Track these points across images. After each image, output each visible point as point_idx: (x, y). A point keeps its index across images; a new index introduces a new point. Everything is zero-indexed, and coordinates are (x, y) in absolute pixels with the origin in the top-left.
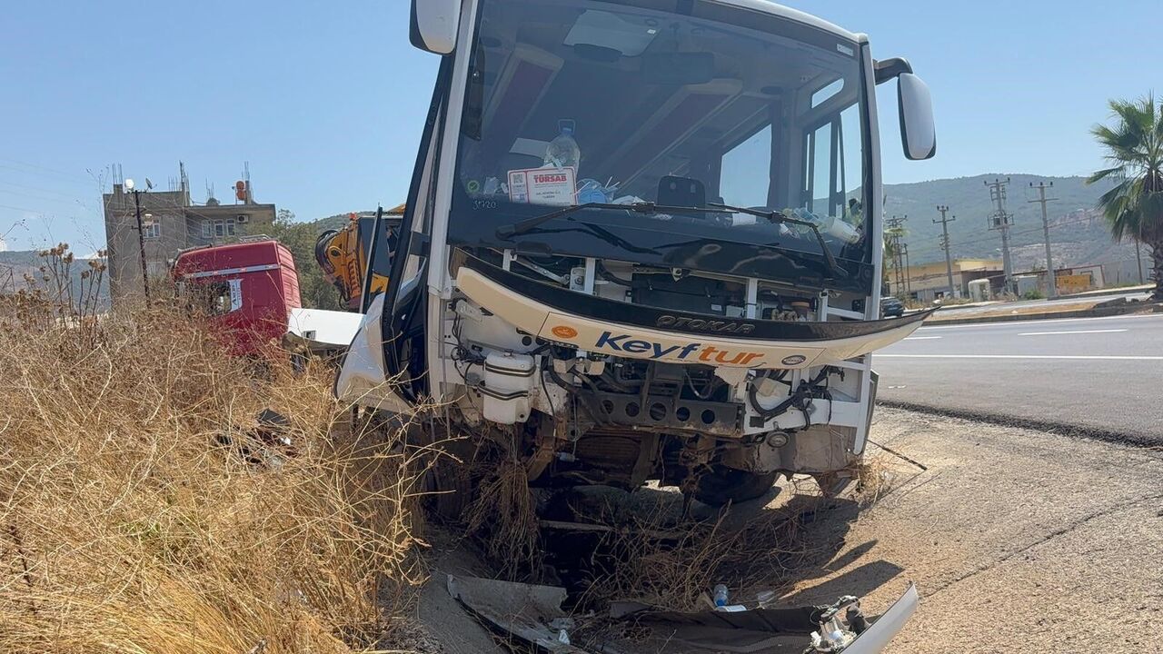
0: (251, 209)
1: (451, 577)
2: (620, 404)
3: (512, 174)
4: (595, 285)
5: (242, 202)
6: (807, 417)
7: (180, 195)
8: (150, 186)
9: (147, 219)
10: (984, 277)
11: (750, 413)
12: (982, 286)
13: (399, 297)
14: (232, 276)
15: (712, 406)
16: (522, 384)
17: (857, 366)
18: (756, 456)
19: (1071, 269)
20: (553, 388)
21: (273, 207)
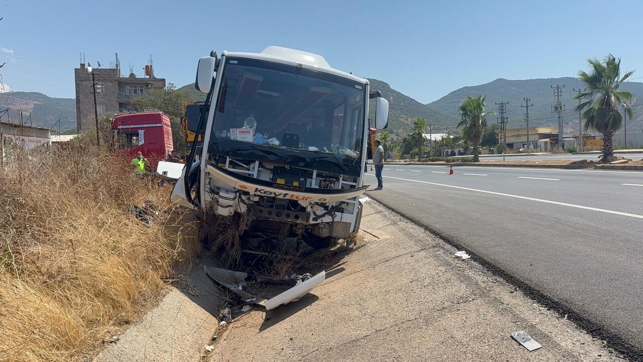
0: (152, 81)
1: (205, 266)
2: (266, 211)
3: (231, 130)
4: (258, 170)
5: (148, 77)
6: (333, 219)
7: (116, 71)
8: (99, 65)
9: (98, 88)
10: (547, 138)
11: (312, 216)
12: (546, 143)
13: (191, 169)
14: (141, 128)
15: (298, 213)
16: (231, 203)
17: (352, 202)
18: (321, 231)
19: (595, 136)
20: (242, 204)
21: (164, 80)
